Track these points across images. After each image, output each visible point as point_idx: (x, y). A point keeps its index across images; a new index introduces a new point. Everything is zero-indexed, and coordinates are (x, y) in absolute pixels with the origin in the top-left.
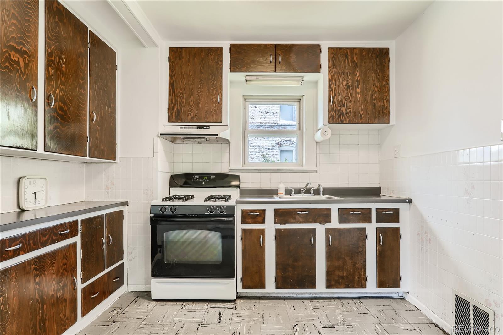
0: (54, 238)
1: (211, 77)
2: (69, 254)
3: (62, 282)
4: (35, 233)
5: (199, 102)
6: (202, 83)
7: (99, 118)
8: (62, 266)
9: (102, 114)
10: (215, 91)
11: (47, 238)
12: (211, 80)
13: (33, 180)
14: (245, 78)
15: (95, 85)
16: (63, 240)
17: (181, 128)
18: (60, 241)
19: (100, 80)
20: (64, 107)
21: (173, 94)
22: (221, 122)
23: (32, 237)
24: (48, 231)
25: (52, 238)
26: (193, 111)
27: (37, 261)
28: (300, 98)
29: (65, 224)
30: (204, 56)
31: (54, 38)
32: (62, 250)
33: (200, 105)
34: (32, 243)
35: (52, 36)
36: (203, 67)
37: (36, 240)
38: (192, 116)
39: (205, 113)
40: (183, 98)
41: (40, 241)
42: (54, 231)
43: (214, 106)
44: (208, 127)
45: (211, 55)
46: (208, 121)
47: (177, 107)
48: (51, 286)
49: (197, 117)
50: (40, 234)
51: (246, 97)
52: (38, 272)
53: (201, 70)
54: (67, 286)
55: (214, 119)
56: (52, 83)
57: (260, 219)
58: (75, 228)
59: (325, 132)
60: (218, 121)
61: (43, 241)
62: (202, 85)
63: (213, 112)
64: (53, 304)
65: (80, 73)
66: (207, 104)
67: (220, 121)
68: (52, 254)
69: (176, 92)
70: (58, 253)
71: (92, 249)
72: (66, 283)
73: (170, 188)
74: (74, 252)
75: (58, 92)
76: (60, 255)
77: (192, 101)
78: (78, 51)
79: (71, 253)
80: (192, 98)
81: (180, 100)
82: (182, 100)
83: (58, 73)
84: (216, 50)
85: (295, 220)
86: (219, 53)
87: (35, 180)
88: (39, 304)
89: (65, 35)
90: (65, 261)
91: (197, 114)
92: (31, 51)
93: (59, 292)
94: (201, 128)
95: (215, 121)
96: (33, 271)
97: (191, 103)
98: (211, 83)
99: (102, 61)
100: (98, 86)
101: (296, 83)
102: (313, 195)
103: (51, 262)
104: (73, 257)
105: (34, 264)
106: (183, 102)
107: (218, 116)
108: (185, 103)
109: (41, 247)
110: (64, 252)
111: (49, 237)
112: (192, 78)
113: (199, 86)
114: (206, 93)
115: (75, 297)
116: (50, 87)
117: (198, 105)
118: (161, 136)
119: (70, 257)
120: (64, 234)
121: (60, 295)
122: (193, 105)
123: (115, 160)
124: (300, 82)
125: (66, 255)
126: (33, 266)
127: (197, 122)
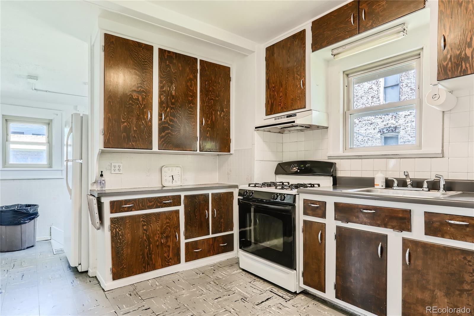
0: (159, 204)
1: (296, 63)
2: (172, 217)
3: (166, 234)
4: (143, 199)
5: (287, 92)
6: (289, 72)
7: (210, 122)
8: (165, 224)
9: (214, 118)
10: (299, 77)
11: (153, 204)
12: (296, 67)
13: (171, 167)
14: (331, 53)
15: (205, 98)
16: (167, 207)
17: (275, 119)
18: (164, 207)
19: (210, 93)
20: (174, 119)
21: (269, 89)
22: (305, 108)
23: (141, 202)
24: (153, 199)
25: (157, 204)
26: (282, 102)
27: (145, 216)
28: (418, 52)
29: (168, 196)
30: (290, 45)
31: (165, 76)
32: (165, 213)
33: (287, 94)
34: (141, 205)
35: (164, 75)
36: (289, 57)
37: (144, 204)
38: (282, 106)
39: (291, 102)
40: (275, 91)
41: (147, 205)
42: (158, 200)
43: (298, 92)
44: (295, 114)
45: (296, 41)
46: (294, 109)
47: (271, 101)
48: (156, 234)
49: (285, 107)
50: (147, 201)
51: (347, 73)
52: (145, 223)
53: (288, 59)
54: (170, 238)
55: (298, 106)
56: (164, 105)
57: (320, 212)
58: (177, 200)
59: (435, 96)
60: (302, 108)
61: (149, 205)
62: (289, 74)
63: (298, 98)
64: (158, 246)
65: (189, 93)
66: (293, 92)
67: (303, 107)
68: (157, 214)
69: (270, 87)
70: (162, 215)
71: (195, 218)
72: (170, 235)
73: (276, 176)
74: (176, 216)
75: (169, 110)
76: (163, 216)
77: (281, 92)
78: (187, 79)
79: (174, 217)
80: (281, 89)
81: (273, 94)
82: (274, 94)
83: (169, 97)
84: (300, 34)
85: (358, 219)
86: (302, 36)
87: (173, 167)
88: (146, 243)
89: (175, 71)
90: (168, 220)
91: (285, 103)
92: (147, 89)
93: (163, 239)
94: (290, 117)
95: (299, 107)
96: (142, 222)
97: (281, 94)
98: (296, 70)
99: (213, 78)
100: (208, 98)
101: (395, 36)
102: (427, 190)
103: (156, 219)
104: (175, 219)
105: (142, 218)
106: (275, 95)
107: (302, 102)
108: (276, 95)
109: (148, 208)
110: (167, 215)
111: (154, 203)
112: (281, 70)
113: (287, 76)
114: (292, 81)
115: (178, 246)
116: (162, 108)
117: (286, 95)
118: (256, 129)
119: (173, 219)
120: (167, 203)
121: (164, 242)
122: (282, 96)
123: (230, 152)
124: (402, 33)
125: (169, 218)
126: (142, 219)
127: (285, 112)
